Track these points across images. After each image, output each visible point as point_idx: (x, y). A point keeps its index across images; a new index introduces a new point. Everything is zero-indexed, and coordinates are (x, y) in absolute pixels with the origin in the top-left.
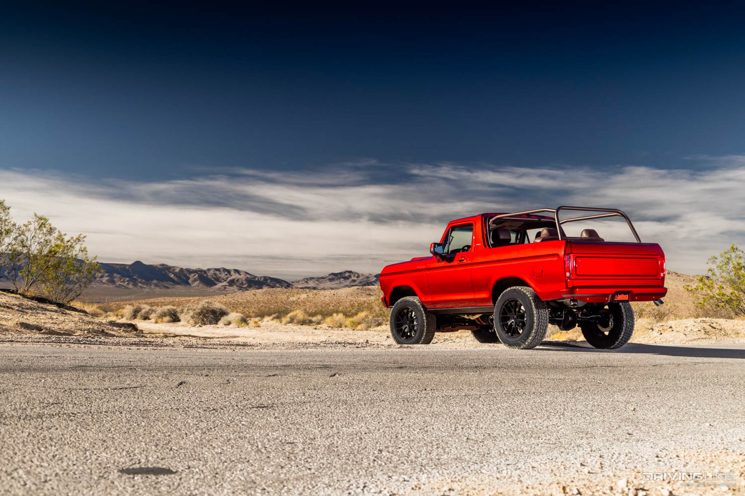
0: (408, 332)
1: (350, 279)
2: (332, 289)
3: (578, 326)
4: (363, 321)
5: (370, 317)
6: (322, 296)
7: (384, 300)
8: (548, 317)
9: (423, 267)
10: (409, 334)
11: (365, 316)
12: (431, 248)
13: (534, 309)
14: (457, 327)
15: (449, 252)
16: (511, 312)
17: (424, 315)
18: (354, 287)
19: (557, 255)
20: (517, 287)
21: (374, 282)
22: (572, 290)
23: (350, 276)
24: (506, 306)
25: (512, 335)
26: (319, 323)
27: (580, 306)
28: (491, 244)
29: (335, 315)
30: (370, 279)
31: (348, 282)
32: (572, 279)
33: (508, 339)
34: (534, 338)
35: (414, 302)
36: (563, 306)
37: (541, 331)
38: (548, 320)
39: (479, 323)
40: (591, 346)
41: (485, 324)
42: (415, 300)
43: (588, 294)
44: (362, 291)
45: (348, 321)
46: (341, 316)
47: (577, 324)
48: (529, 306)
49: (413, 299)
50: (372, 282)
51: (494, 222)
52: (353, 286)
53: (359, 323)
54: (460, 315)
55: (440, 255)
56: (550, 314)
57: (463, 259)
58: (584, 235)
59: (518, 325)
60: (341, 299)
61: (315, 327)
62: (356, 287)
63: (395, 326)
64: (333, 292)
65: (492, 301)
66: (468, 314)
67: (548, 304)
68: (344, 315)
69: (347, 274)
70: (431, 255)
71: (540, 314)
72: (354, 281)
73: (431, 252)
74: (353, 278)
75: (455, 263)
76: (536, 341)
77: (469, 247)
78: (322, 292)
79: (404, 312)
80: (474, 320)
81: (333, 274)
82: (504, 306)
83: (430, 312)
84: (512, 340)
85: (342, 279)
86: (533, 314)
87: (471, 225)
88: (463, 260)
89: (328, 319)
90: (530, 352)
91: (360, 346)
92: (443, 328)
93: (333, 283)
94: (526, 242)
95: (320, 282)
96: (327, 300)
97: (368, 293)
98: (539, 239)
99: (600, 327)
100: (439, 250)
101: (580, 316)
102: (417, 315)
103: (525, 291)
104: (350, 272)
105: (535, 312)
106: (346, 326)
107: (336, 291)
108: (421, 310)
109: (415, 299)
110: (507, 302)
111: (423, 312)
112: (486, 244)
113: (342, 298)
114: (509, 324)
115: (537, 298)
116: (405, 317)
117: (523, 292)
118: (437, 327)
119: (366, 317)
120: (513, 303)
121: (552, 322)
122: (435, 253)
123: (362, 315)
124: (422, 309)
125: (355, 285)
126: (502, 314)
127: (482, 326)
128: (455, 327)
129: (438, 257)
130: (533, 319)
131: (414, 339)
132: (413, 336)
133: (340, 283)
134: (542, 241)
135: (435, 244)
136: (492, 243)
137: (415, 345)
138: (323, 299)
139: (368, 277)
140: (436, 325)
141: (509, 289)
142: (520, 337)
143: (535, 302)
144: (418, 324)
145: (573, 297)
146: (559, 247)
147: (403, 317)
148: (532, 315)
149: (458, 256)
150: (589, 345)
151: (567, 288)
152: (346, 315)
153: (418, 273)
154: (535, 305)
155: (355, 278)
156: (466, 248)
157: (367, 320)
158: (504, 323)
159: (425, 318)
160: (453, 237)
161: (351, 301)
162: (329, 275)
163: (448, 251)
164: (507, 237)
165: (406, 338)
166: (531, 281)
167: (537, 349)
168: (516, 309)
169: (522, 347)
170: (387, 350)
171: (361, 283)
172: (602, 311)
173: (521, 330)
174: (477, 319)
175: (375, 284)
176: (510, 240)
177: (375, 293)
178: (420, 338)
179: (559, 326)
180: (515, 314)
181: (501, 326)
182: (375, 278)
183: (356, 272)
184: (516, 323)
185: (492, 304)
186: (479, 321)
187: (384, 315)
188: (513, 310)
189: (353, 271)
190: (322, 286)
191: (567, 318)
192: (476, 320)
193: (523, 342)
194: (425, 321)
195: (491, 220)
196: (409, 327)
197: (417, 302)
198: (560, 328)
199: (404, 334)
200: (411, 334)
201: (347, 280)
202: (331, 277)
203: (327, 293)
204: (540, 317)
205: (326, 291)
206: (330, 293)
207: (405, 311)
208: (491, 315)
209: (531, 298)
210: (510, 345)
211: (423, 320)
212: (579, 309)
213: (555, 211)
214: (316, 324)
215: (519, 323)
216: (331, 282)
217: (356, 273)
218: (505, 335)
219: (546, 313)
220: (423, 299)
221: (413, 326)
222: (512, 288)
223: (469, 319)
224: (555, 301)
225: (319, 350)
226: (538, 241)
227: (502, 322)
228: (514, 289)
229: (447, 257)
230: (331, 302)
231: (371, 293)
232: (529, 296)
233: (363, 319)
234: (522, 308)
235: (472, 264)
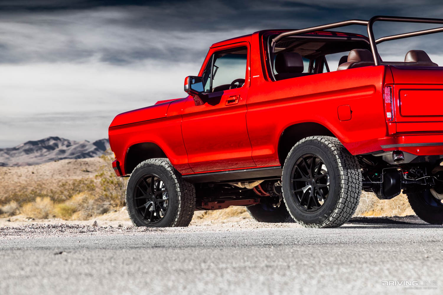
0: (153, 212)
1: (57, 150)
2: (30, 165)
3: (404, 193)
4: (80, 208)
5: (91, 201)
6: (15, 176)
7: (116, 165)
8: (361, 179)
9: (175, 114)
10: (155, 214)
11: (83, 199)
12: (185, 84)
13: (341, 169)
14: (227, 202)
15: (213, 91)
16: (307, 174)
17: (178, 185)
18: (63, 161)
19: (373, 87)
20: (315, 137)
21: (93, 152)
22: (395, 138)
23: (56, 145)
24: (298, 165)
25: (309, 208)
26: (13, 214)
27: (406, 162)
28: (275, 76)
29: (38, 199)
30: (87, 147)
31: (53, 154)
32: (396, 122)
33: (304, 214)
34: (342, 210)
35: (162, 166)
36: (381, 163)
37: (352, 200)
38: (361, 184)
39: (260, 194)
40: (423, 222)
41: (267, 194)
42: (163, 164)
43: (417, 143)
44: (75, 167)
45: (58, 208)
46: (47, 201)
47: (402, 190)
48: (334, 163)
49: (160, 162)
50: (89, 152)
51: (278, 44)
52: (61, 159)
53: (74, 211)
54: (231, 183)
55: (200, 94)
56: (364, 174)
57: (234, 98)
58: (410, 59)
59: (318, 193)
60: (43, 179)
61: (8, 219)
62: (67, 161)
63: (134, 205)
64: (31, 169)
65: (278, 160)
66: (243, 181)
67: (360, 161)
68: (51, 200)
69: (52, 142)
70: (186, 95)
71: (349, 175)
72: (63, 152)
73: (186, 90)
74: (61, 147)
75: (222, 105)
76: (345, 215)
77: (241, 81)
78: (15, 170)
79: (146, 182)
80: (252, 190)
81: (30, 143)
82: (296, 166)
83: (186, 180)
84: (309, 215)
85: (45, 150)
86: (339, 175)
87: (245, 48)
88: (234, 101)
89: (28, 207)
90: (337, 230)
91: (85, 230)
92: (206, 204)
93: (32, 155)
94: (325, 71)
95: (12, 156)
96: (23, 181)
97: (84, 168)
98: (345, 65)
99: (434, 193)
100: (198, 87)
101: (405, 177)
102: (168, 187)
103: (327, 143)
104: (56, 139)
105: (342, 173)
106: (54, 216)
107: (37, 167)
108: (172, 178)
109: (163, 162)
110: (301, 159)
111: (176, 181)
112: (268, 76)
113: (45, 178)
114: (304, 192)
115: (344, 151)
116: (149, 190)
117: (325, 145)
118: (197, 202)
119: (85, 200)
120: (309, 161)
121: (367, 187)
122: (191, 91)
123: (78, 198)
124: (174, 176)
125: (65, 158)
126: (294, 178)
127: (264, 199)
128: (223, 202)
129: (196, 98)
130: (340, 183)
131: (163, 221)
132: (162, 217)
133: (42, 155)
134: (349, 68)
135: (191, 78)
136: (276, 73)
137: (167, 228)
138: (16, 180)
139: (83, 146)
140: (195, 200)
141: (304, 140)
142: (320, 211)
143: (341, 157)
144: (168, 199)
145: (397, 148)
146: (375, 75)
147: (145, 189)
148: (337, 178)
149: (226, 95)
150: (420, 221)
151: (387, 135)
152: (55, 200)
153: (168, 123)
154: (341, 163)
155: (64, 148)
156: (237, 83)
157: (85, 205)
158: (297, 191)
159: (178, 189)
160: (217, 68)
161: (60, 181)
162: (25, 144)
163: (211, 87)
164: (297, 65)
165: (152, 221)
166: (335, 126)
167: (346, 227)
168: (314, 170)
169: (324, 225)
170: (126, 234)
171: (73, 154)
172: (438, 170)
173: (323, 200)
174: (256, 187)
175: (94, 155)
176: (302, 68)
177: (95, 168)
178: (173, 220)
179: (376, 192)
180: (313, 177)
181: (292, 195)
182: (95, 147)
183: (66, 138)
184: (314, 189)
185: (278, 164)
186: (260, 192)
187: (111, 197)
188: (309, 171)
189: (60, 137)
190: (14, 160)
191: (387, 180)
192: (255, 190)
193: (326, 218)
194: (179, 194)
195: (274, 40)
196: (155, 204)
197: (167, 166)
198: (378, 196)
199: (149, 215)
200: (158, 214)
201: (51, 151)
202: (27, 147)
203: (23, 170)
204: (350, 179)
205: (21, 167)
206: (26, 170)
207: (149, 180)
208: (277, 181)
209: (336, 152)
210: (308, 222)
211: (177, 192)
212: (405, 167)
213: (367, 23)
214: (9, 216)
215: (320, 189)
216: (27, 154)
217: (65, 140)
218: (299, 209)
219: (357, 174)
220: (176, 161)
221: (162, 202)
222: (308, 138)
223: (245, 188)
224: (369, 157)
225: (24, 237)
226: (344, 68)
227: (295, 190)
228: (311, 140)
229: (210, 97)
230: (29, 185)
231: (89, 169)
232: (333, 149)
233: (80, 205)
234: (324, 167)
235: (247, 106)
